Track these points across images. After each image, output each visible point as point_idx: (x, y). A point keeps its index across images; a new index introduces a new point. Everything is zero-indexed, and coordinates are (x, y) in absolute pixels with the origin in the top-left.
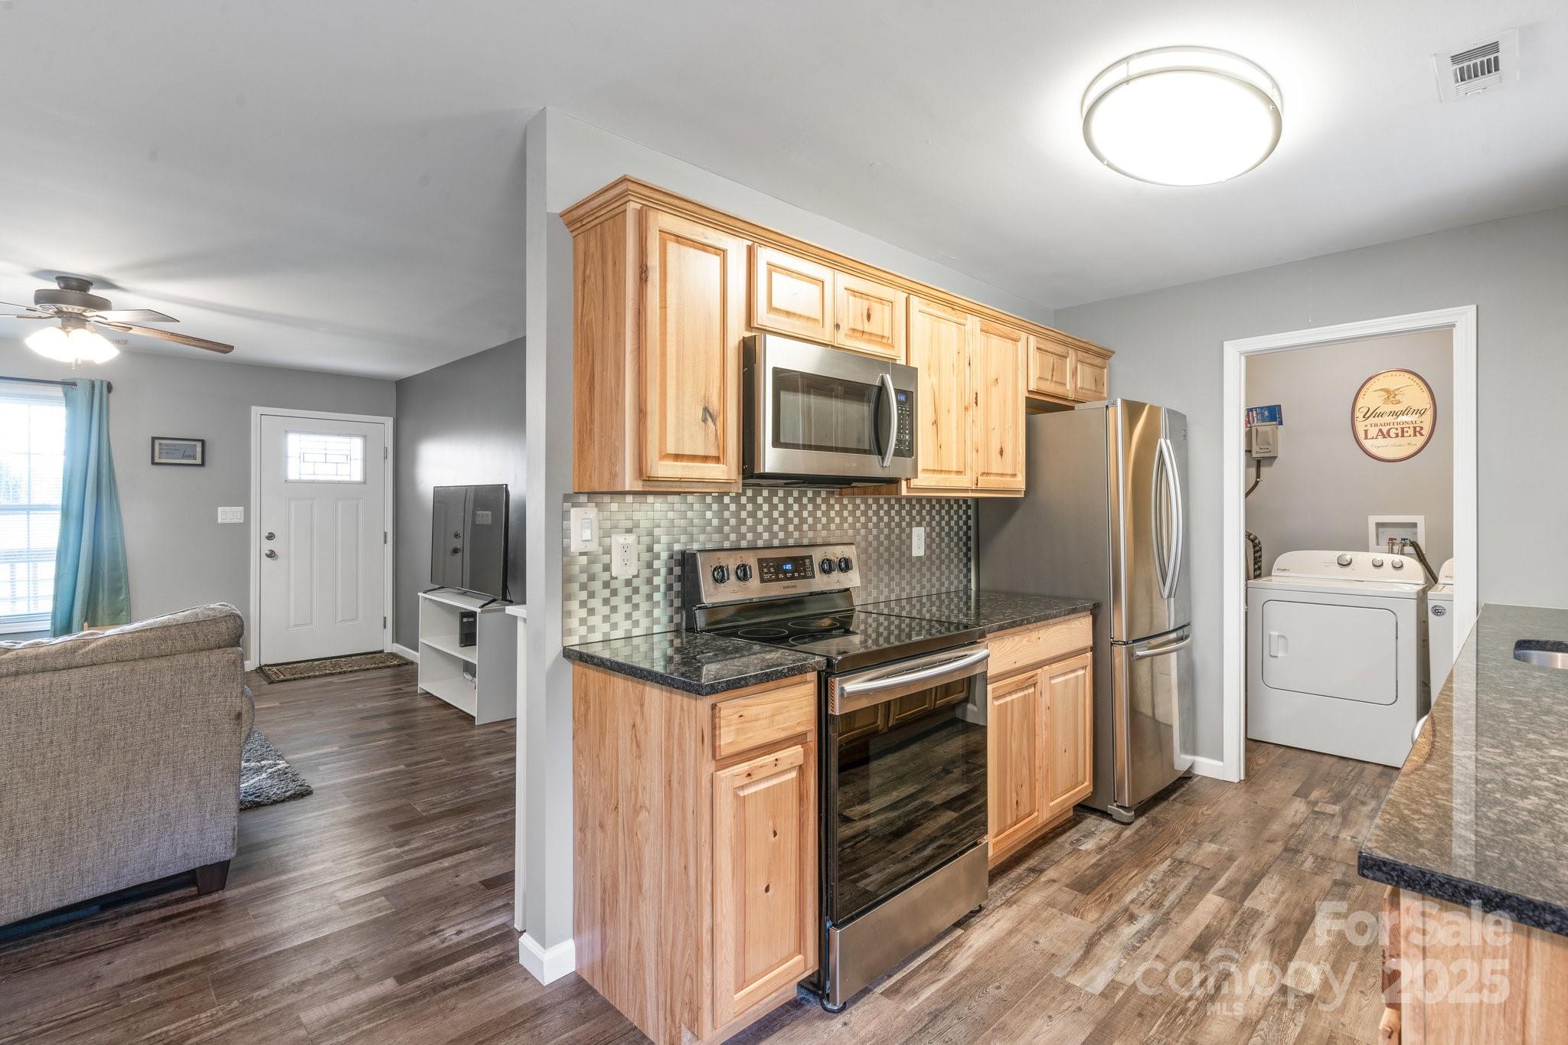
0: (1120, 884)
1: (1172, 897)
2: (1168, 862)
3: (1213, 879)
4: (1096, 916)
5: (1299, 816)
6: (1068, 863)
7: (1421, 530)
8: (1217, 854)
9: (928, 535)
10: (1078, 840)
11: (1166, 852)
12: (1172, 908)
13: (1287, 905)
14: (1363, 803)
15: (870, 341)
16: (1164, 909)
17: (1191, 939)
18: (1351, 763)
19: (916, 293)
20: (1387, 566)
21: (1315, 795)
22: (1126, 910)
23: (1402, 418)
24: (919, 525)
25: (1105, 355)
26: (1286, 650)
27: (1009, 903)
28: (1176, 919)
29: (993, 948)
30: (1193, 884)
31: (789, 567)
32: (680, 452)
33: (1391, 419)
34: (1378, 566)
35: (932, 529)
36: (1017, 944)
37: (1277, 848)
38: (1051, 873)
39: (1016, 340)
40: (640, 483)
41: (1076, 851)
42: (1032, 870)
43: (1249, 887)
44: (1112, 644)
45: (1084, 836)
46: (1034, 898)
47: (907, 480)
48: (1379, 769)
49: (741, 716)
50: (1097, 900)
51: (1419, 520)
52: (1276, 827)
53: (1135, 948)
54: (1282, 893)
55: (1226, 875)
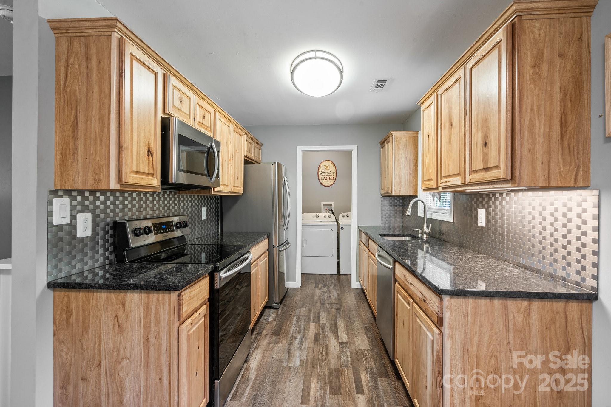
0: (287, 329)
1: (302, 328)
2: (295, 317)
3: (309, 318)
4: (285, 341)
5: (319, 293)
6: (268, 327)
7: (333, 206)
8: (306, 310)
9: (207, 211)
10: (266, 318)
11: (293, 314)
12: (304, 331)
13: (330, 320)
14: (331, 286)
15: (204, 128)
16: (302, 332)
17: (313, 338)
18: (323, 275)
19: (218, 111)
20: (327, 217)
21: (320, 286)
22: (292, 336)
23: (329, 174)
24: (204, 207)
25: (261, 145)
26: (306, 244)
27: (257, 348)
28: (306, 334)
29: (260, 365)
30: (305, 322)
31: (164, 227)
32: (139, 171)
33: (327, 174)
34: (325, 217)
35: (208, 208)
36: (267, 360)
37: (319, 304)
38: (264, 333)
39: (242, 136)
40: (119, 185)
41: (268, 322)
42: (258, 333)
43: (319, 317)
44: (274, 247)
45: (268, 317)
46: (264, 343)
47: (214, 188)
48: (329, 275)
49: (189, 297)
50: (283, 336)
51: (333, 203)
52: (316, 298)
53: (301, 347)
54: (327, 316)
55: (312, 316)
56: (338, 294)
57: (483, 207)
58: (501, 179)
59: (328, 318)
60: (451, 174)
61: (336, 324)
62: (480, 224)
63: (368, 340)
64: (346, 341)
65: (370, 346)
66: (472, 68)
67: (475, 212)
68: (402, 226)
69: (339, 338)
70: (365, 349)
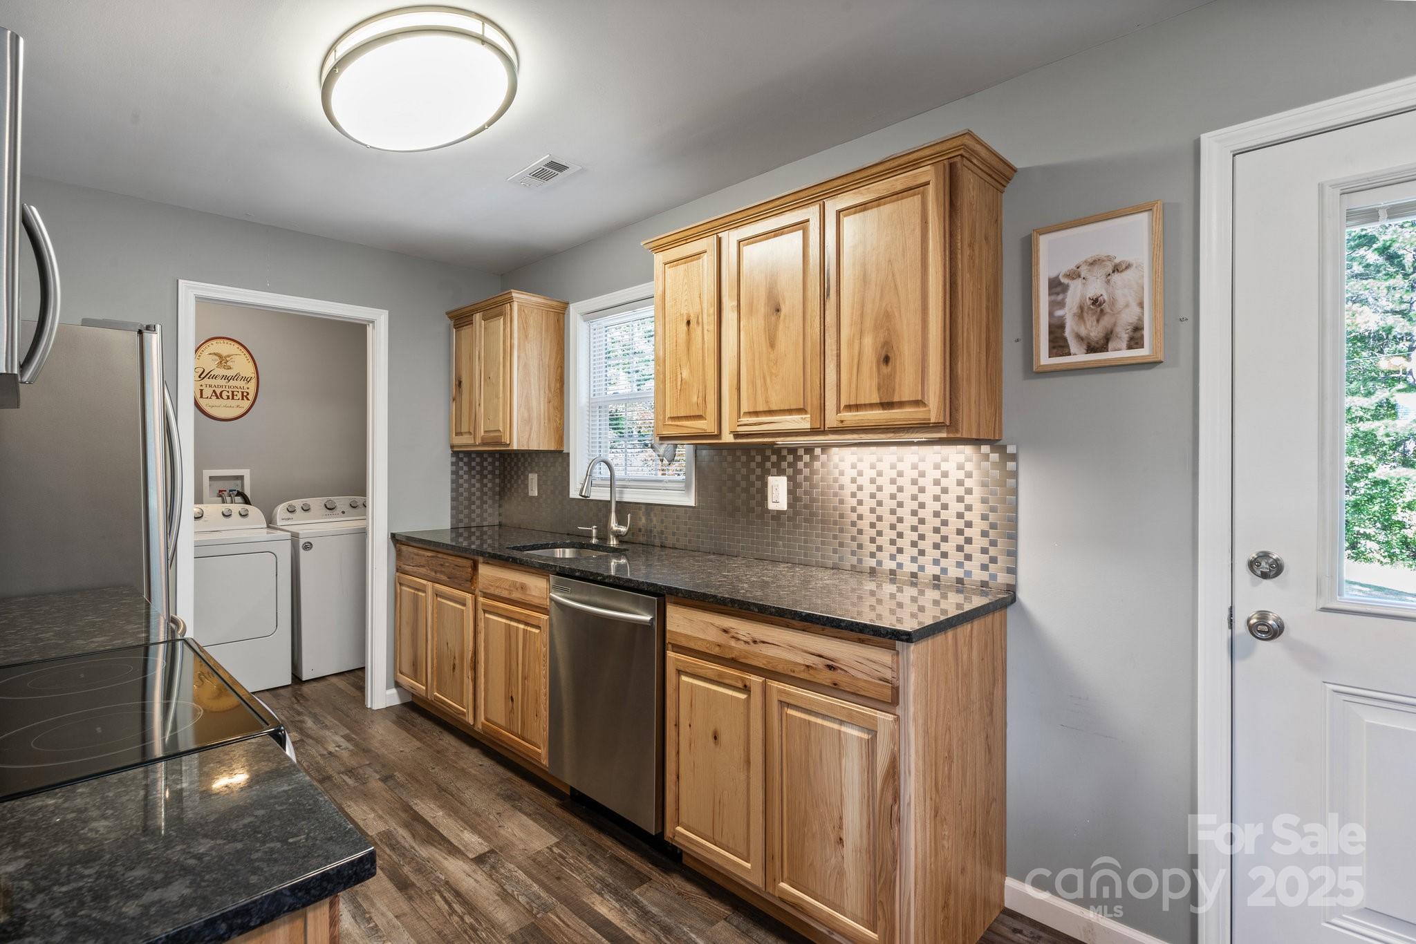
7: (247, 482)
13: (390, 814)
14: (302, 722)
23: (232, 383)
33: (223, 382)
34: (228, 516)
51: (246, 473)
56: (348, 738)
57: (781, 473)
58: (929, 424)
59: (380, 813)
60: (774, 408)
61: (418, 818)
62: (772, 506)
63: (535, 820)
64: (487, 850)
65: (552, 833)
66: (840, 212)
67: (758, 484)
68: (500, 525)
69: (462, 849)
70: (548, 845)
